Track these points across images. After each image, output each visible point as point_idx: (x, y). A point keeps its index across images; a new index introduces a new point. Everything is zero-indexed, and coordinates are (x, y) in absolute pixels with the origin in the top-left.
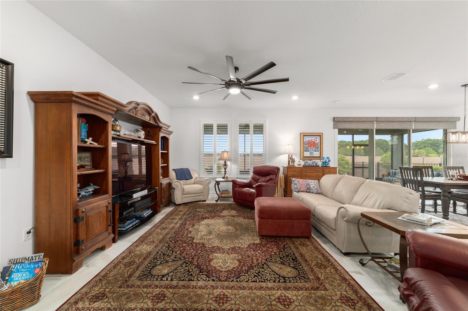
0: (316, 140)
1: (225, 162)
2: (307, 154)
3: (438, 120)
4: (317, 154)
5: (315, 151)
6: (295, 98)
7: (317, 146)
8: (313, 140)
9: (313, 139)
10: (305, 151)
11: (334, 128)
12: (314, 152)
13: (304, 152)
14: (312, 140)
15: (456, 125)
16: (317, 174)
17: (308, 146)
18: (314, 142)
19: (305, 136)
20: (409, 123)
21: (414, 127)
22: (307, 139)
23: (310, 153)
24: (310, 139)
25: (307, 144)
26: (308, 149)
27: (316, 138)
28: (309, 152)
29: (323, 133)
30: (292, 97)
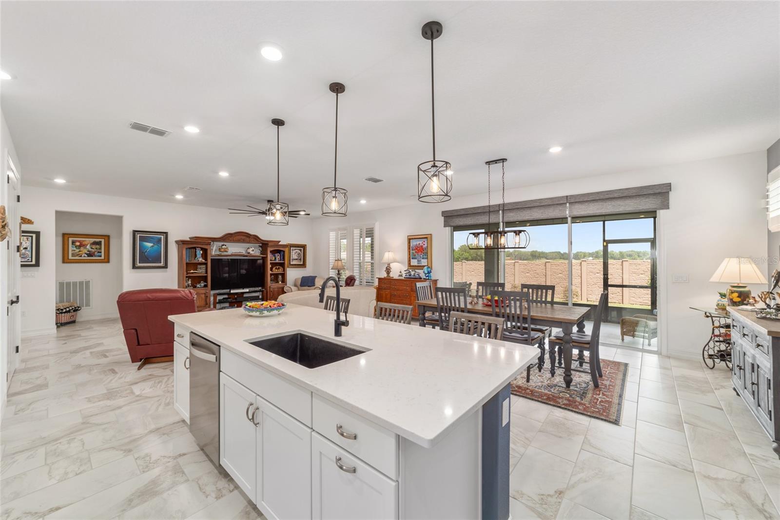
0: (424, 245)
1: (339, 271)
2: (414, 262)
3: (616, 195)
4: (424, 262)
5: (423, 258)
6: (363, 202)
7: (425, 251)
8: (421, 245)
9: (421, 242)
10: (412, 258)
11: (445, 226)
12: (422, 260)
13: (411, 260)
14: (419, 244)
15: (668, 200)
16: (405, 287)
17: (416, 252)
18: (422, 246)
19: (412, 239)
20: (559, 206)
21: (569, 213)
22: (414, 243)
23: (418, 261)
24: (418, 243)
25: (414, 250)
26: (415, 255)
27: (424, 242)
28: (416, 260)
29: (431, 234)
30: (360, 201)
